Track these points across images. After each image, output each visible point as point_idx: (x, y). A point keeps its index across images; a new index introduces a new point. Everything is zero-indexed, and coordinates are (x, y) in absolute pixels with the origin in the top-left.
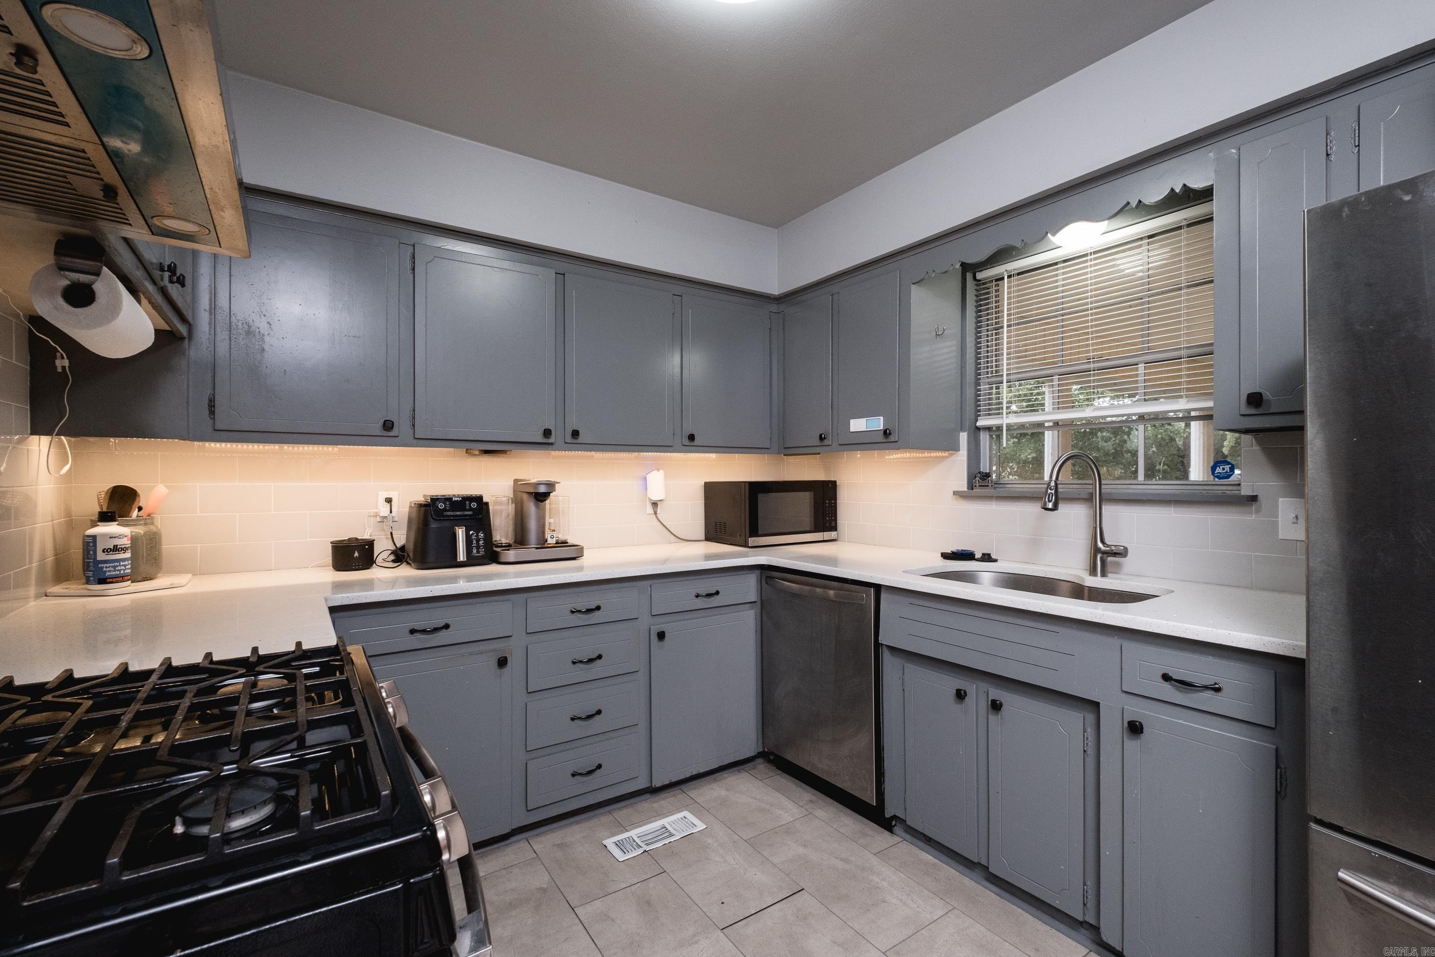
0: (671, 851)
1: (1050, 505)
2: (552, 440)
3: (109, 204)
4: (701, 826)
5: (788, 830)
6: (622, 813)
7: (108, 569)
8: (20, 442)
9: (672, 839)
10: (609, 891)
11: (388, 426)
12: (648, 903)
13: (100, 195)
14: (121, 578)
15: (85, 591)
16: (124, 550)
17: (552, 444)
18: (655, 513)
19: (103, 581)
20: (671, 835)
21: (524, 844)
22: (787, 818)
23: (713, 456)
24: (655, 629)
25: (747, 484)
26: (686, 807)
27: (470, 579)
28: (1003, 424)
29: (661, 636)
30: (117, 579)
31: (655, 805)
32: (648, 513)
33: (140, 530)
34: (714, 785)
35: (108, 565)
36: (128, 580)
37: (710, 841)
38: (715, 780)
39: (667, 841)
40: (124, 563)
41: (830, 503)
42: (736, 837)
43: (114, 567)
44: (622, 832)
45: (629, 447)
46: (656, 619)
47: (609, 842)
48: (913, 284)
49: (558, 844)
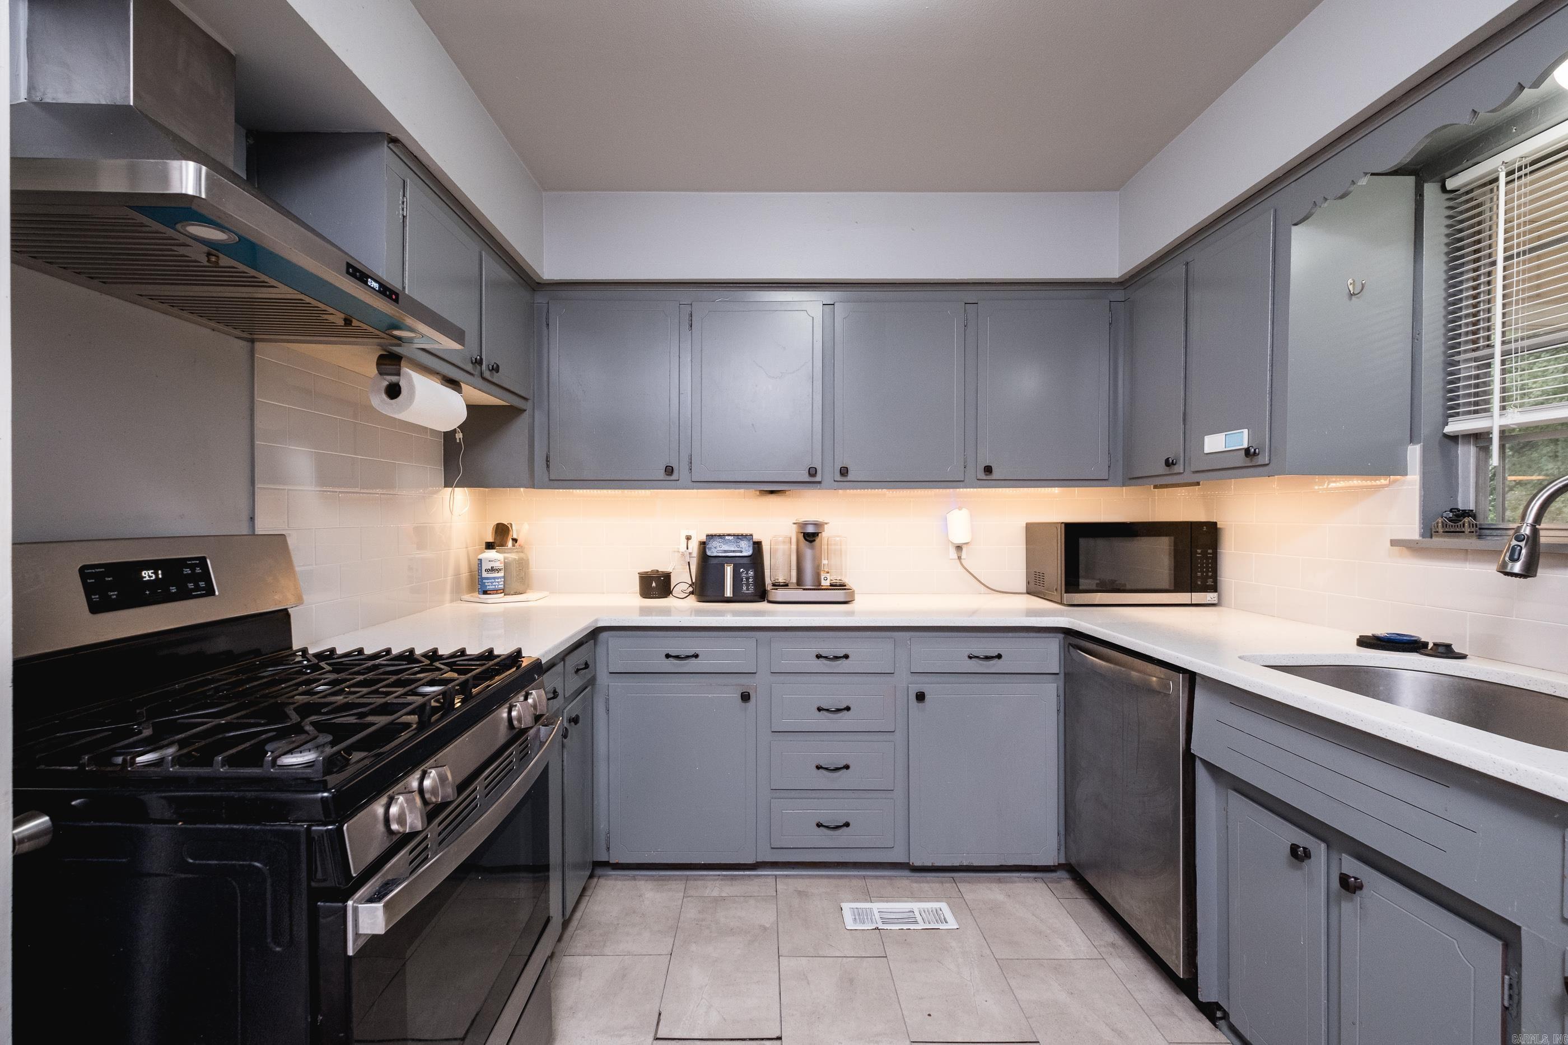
0: (904, 938)
1: (1517, 567)
2: (818, 478)
3: (348, 328)
4: (952, 924)
5: (1059, 968)
6: (875, 881)
7: (488, 584)
8: (437, 492)
9: (912, 927)
10: (821, 953)
11: (669, 470)
12: (851, 981)
13: (342, 323)
14: (496, 591)
15: (478, 599)
16: (498, 570)
17: (820, 482)
18: (959, 558)
19: (485, 592)
20: (916, 922)
21: (771, 881)
22: (1066, 952)
23: (1056, 490)
24: (914, 689)
25: (1063, 525)
26: (948, 899)
27: (736, 613)
28: (1491, 428)
29: (921, 697)
30: (493, 592)
31: (915, 885)
32: (951, 557)
33: (512, 556)
34: (995, 887)
35: (488, 581)
36: (501, 593)
37: (954, 944)
38: (1000, 881)
39: (905, 927)
40: (498, 580)
41: (1204, 554)
42: (988, 952)
43: (492, 583)
44: (866, 901)
45: (920, 483)
46: (916, 678)
47: (847, 906)
48: (1295, 225)
49: (800, 891)
